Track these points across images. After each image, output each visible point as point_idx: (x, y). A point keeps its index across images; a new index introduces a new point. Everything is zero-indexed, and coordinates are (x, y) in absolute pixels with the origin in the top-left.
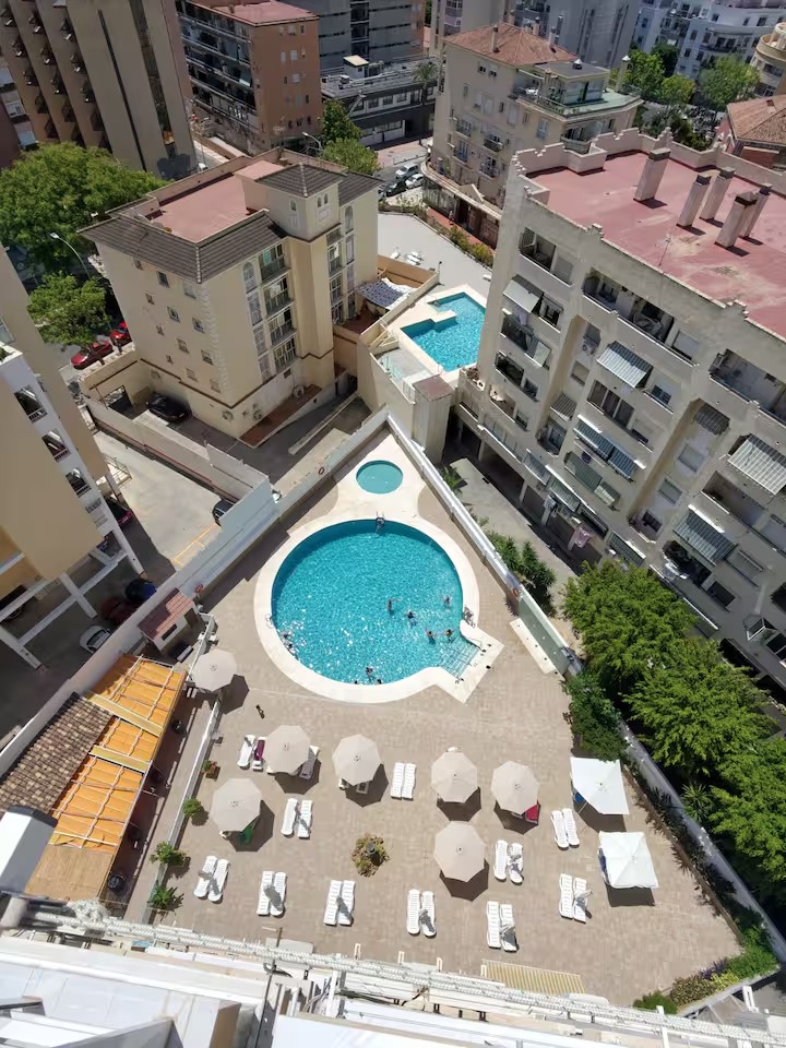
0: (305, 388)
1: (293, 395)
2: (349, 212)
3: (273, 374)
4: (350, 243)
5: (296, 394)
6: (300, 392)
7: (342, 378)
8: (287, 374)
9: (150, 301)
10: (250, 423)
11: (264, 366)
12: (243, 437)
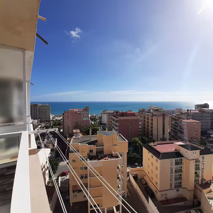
0: (182, 197)
1: (178, 198)
2: (203, 157)
3: (173, 188)
4: (203, 165)
5: (179, 197)
6: (180, 198)
7: (196, 201)
8: (178, 190)
9: (149, 160)
10: (163, 198)
11: (171, 185)
12: (159, 201)
